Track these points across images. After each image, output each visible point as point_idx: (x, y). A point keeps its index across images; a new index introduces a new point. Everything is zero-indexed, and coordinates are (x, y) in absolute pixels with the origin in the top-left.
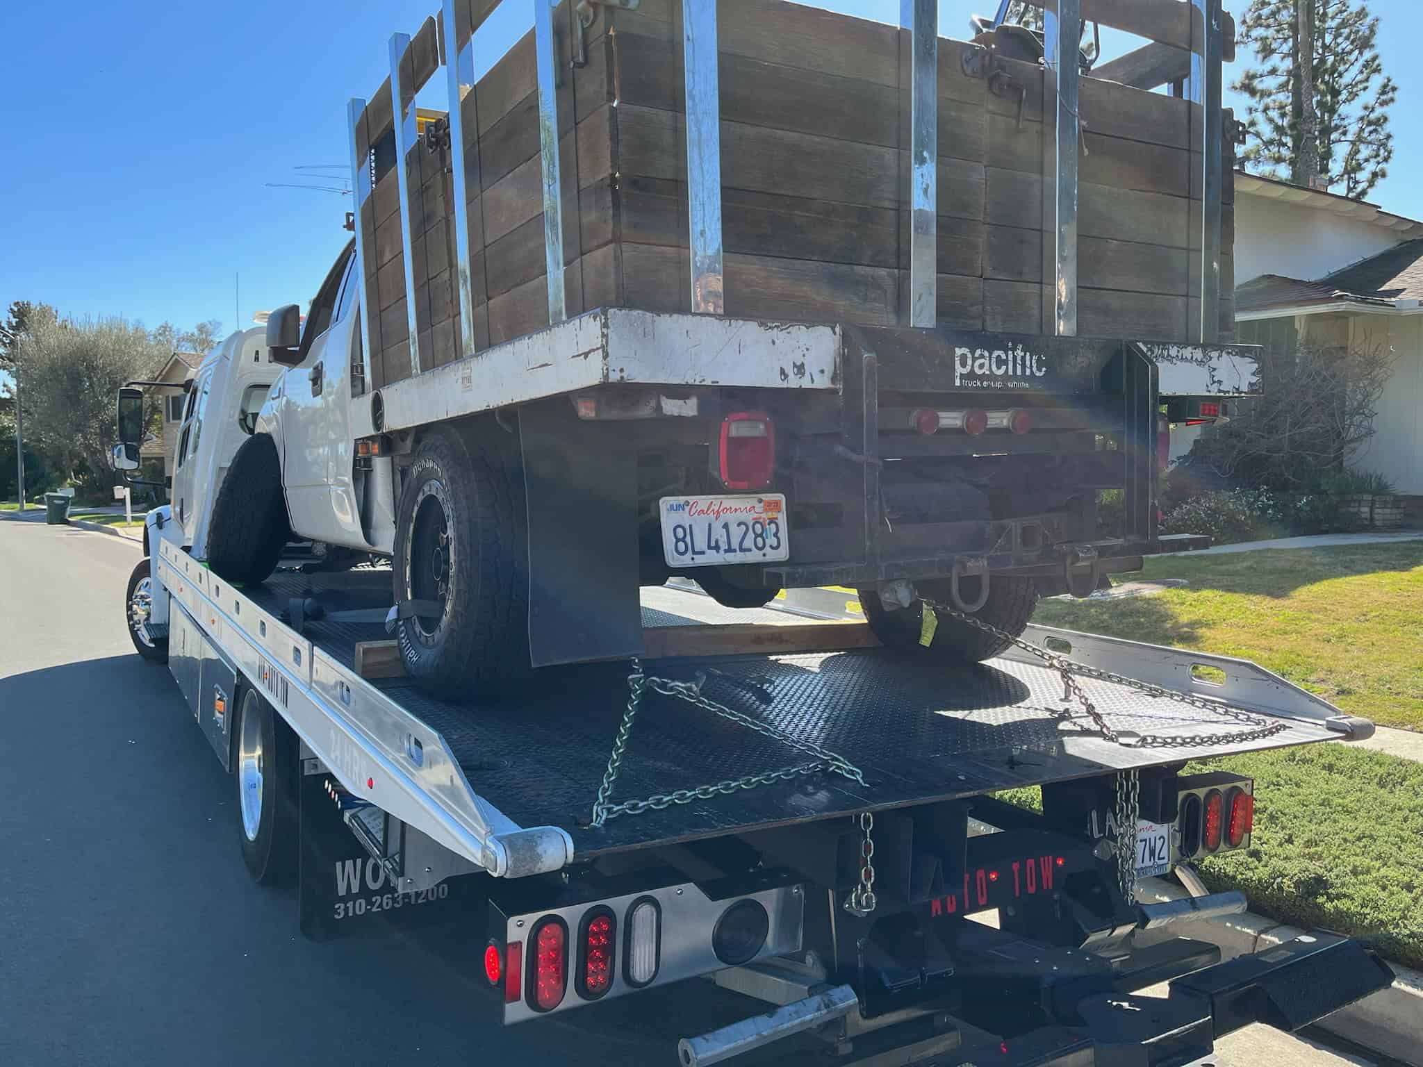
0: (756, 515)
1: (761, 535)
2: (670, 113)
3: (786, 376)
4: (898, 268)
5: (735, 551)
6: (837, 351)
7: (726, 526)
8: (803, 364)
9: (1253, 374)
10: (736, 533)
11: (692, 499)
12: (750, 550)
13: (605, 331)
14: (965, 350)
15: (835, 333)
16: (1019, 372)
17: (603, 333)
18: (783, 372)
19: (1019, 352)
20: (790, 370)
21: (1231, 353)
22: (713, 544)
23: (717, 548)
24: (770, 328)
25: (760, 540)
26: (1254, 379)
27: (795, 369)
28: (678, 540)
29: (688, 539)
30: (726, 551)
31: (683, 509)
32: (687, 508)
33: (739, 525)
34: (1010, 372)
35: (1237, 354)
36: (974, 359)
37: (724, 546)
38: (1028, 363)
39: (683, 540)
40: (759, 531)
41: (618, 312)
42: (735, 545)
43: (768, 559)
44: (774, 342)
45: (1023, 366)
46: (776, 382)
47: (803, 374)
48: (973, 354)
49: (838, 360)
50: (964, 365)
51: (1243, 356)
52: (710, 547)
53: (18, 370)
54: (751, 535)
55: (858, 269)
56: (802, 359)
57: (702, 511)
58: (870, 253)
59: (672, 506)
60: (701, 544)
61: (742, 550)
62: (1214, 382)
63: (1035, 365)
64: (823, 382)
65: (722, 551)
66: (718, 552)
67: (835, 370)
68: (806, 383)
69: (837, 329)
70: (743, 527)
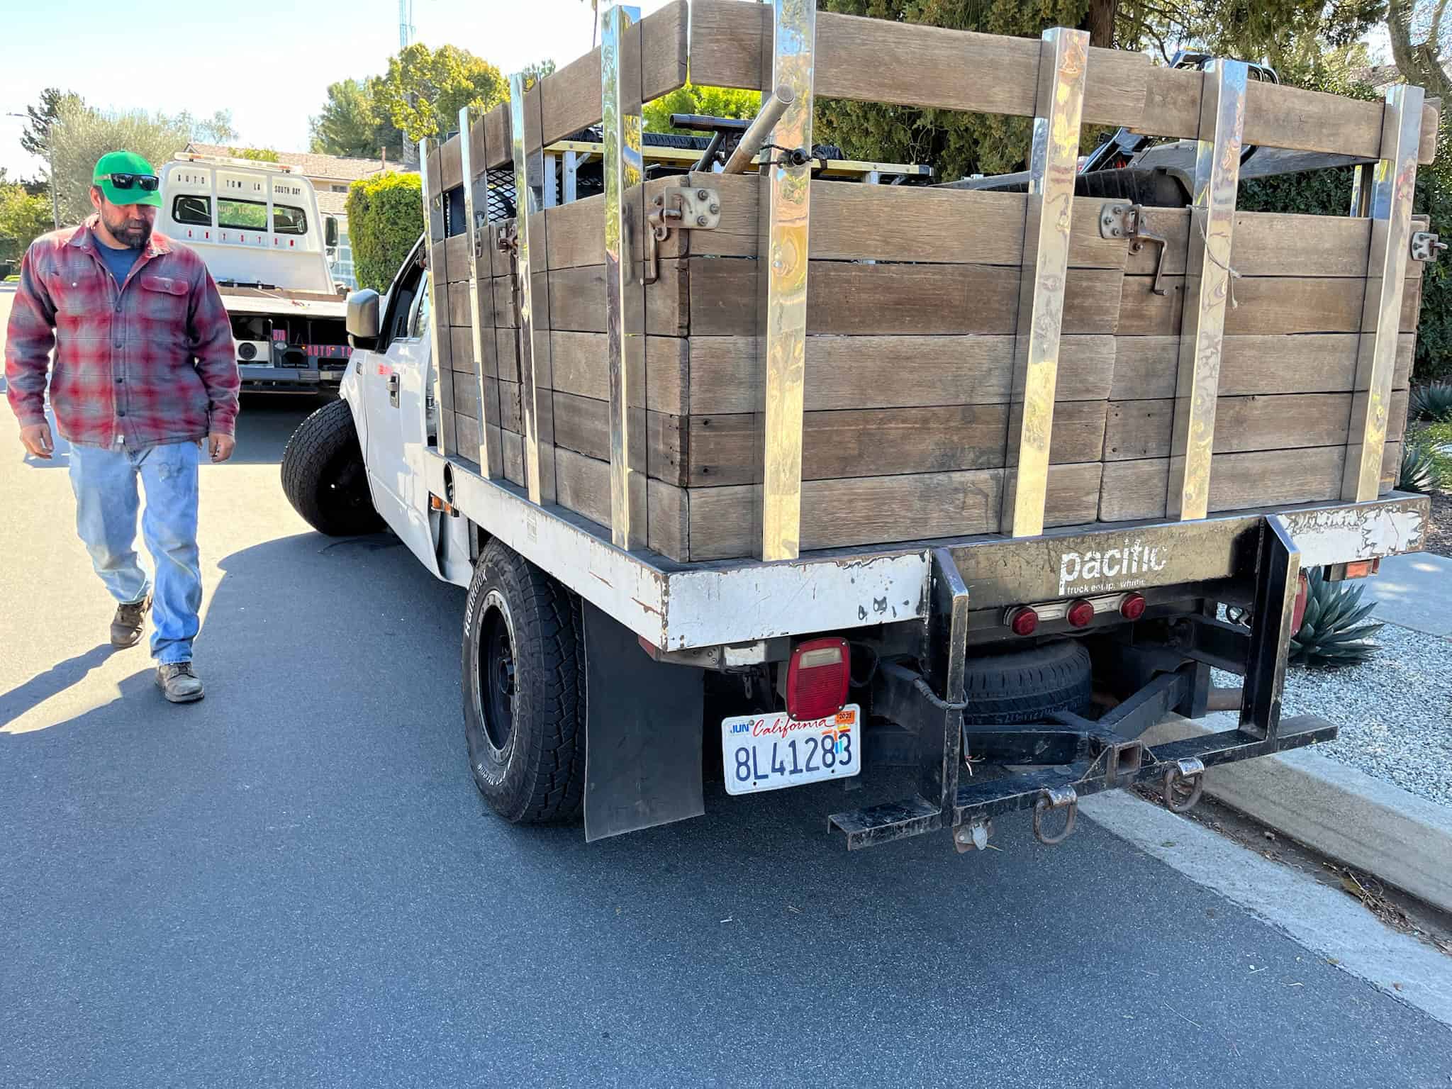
0: (827, 729)
1: (831, 751)
2: (751, 339)
3: (865, 614)
4: (1004, 467)
5: (801, 771)
6: (925, 579)
7: (793, 744)
8: (885, 599)
9: (1415, 530)
10: (804, 750)
11: (756, 718)
12: (818, 768)
13: (666, 599)
14: (1073, 555)
15: (924, 560)
16: (1134, 570)
17: (663, 601)
18: (862, 610)
19: (1136, 548)
20: (869, 607)
21: (1391, 510)
22: (777, 766)
23: (782, 770)
24: (850, 566)
25: (829, 757)
26: (1414, 536)
27: (876, 606)
28: (740, 764)
29: (751, 763)
30: (792, 772)
31: (747, 730)
32: (751, 728)
33: (807, 742)
34: (1124, 572)
35: (1398, 510)
36: (1083, 563)
37: (789, 767)
38: (1146, 558)
39: (745, 764)
40: (828, 746)
41: (680, 577)
42: (802, 764)
43: (837, 775)
44: (853, 581)
45: (1140, 562)
46: (855, 622)
47: (884, 609)
48: (1082, 559)
49: (925, 588)
50: (1070, 572)
51: (1405, 511)
52: (774, 770)
53: (52, 156)
54: (820, 751)
55: (957, 476)
56: (884, 594)
57: (768, 730)
58: (972, 455)
59: (735, 727)
60: (764, 766)
61: (809, 769)
62: (1367, 546)
63: (1153, 560)
64: (906, 614)
65: (787, 773)
66: (782, 774)
67: (922, 599)
68: (887, 618)
69: (927, 556)
70: (812, 744)
